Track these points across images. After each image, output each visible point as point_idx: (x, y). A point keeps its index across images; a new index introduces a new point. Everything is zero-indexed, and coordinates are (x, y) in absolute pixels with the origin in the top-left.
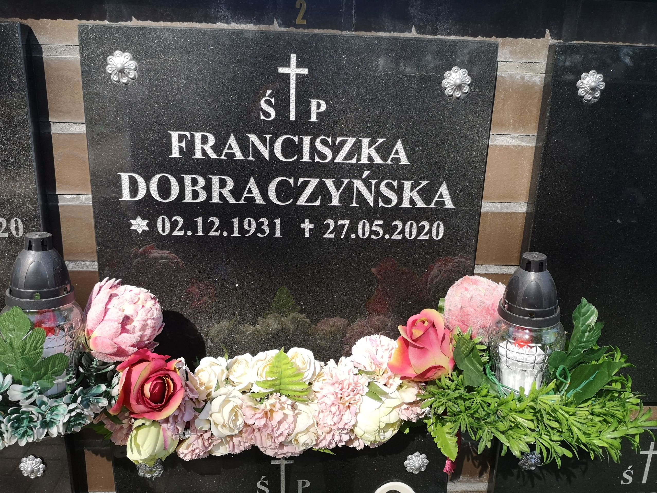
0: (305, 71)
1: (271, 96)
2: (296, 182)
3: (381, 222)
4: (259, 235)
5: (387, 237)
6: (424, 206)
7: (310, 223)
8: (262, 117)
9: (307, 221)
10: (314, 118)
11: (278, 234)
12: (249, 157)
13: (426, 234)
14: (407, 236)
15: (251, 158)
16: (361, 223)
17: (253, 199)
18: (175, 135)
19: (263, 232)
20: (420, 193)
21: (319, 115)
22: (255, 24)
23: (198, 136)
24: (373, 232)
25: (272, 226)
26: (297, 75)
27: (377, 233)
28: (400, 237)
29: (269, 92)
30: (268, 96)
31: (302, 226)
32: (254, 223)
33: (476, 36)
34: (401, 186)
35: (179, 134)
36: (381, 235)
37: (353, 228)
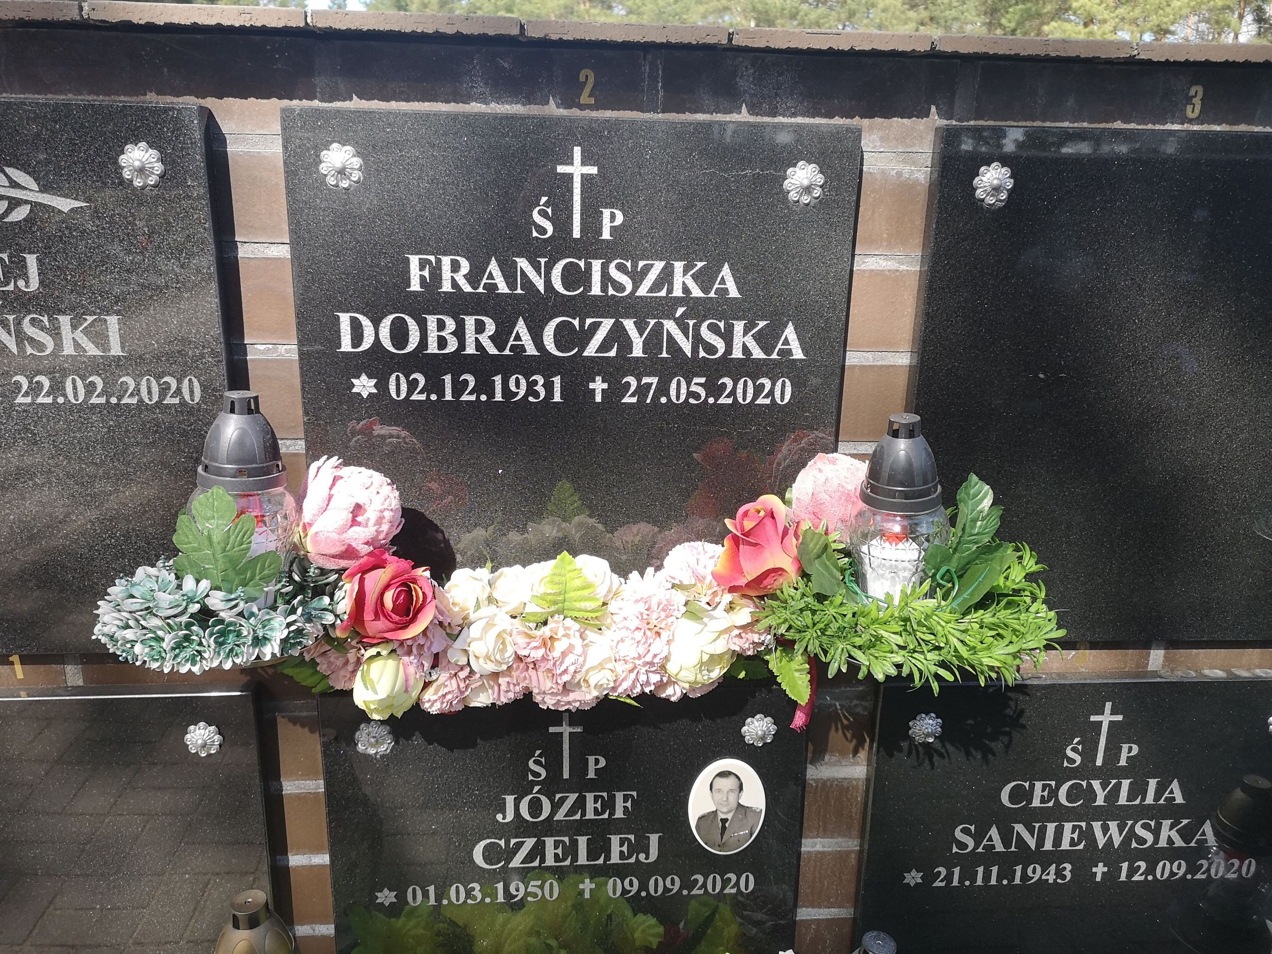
0: (593, 170)
1: (547, 204)
2: (582, 324)
3: (702, 380)
4: (531, 399)
5: (711, 400)
6: (762, 356)
7: (603, 381)
8: (535, 234)
9: (599, 379)
10: (606, 235)
11: (557, 398)
12: (516, 289)
13: (766, 396)
14: (740, 400)
15: (519, 291)
16: (675, 381)
17: (522, 348)
18: (414, 261)
19: (536, 395)
20: (758, 338)
21: (613, 230)
22: (524, 105)
23: (446, 261)
24: (691, 394)
25: (549, 386)
26: (582, 175)
27: (696, 396)
28: (730, 401)
29: (544, 199)
30: (543, 205)
31: (592, 386)
32: (523, 382)
33: (831, 117)
34: (730, 329)
35: (420, 259)
36: (703, 398)
37: (663, 389)
